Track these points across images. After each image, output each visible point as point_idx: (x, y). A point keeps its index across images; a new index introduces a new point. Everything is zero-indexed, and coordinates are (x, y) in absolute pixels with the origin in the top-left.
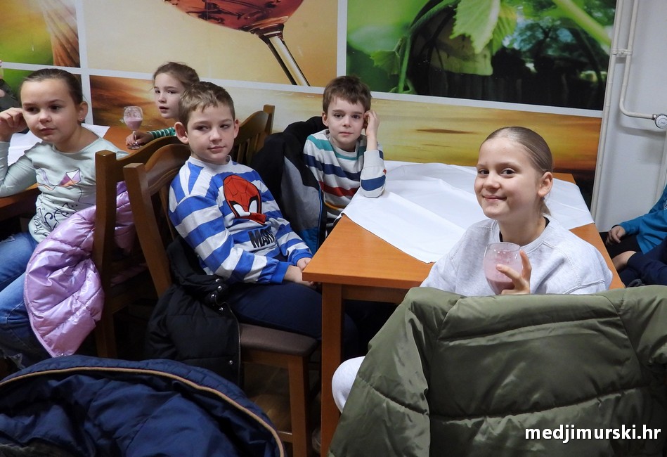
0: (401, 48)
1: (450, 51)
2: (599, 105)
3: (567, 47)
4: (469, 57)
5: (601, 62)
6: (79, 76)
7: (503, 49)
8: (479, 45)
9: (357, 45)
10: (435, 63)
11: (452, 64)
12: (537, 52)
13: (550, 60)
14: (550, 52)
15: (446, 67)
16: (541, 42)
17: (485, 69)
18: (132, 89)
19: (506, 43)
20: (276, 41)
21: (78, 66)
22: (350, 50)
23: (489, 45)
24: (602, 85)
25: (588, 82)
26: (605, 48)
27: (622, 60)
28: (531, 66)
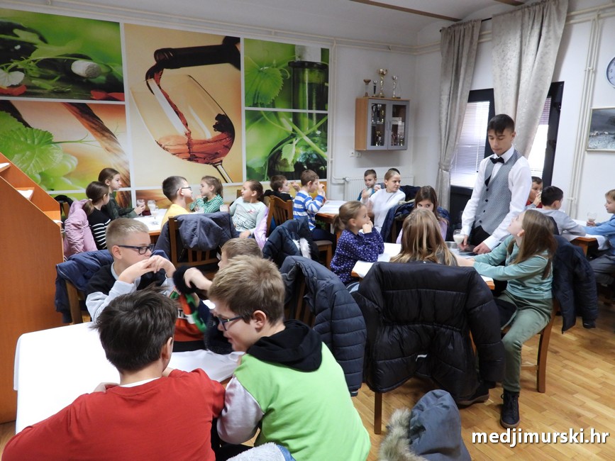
0: (265, 165)
1: (281, 165)
2: (325, 178)
3: (315, 160)
4: (286, 165)
5: (325, 163)
6: (130, 191)
7: (297, 162)
8: (290, 162)
9: (249, 165)
10: (276, 169)
11: (282, 169)
12: (307, 162)
13: (311, 164)
14: (311, 162)
15: (280, 170)
16: (308, 158)
17: (292, 169)
18: (157, 194)
19: (298, 160)
20: (219, 167)
21: (130, 186)
22: (248, 168)
23: (293, 161)
24: (326, 170)
25: (322, 170)
26: (325, 159)
27: (332, 162)
28: (305, 167)
